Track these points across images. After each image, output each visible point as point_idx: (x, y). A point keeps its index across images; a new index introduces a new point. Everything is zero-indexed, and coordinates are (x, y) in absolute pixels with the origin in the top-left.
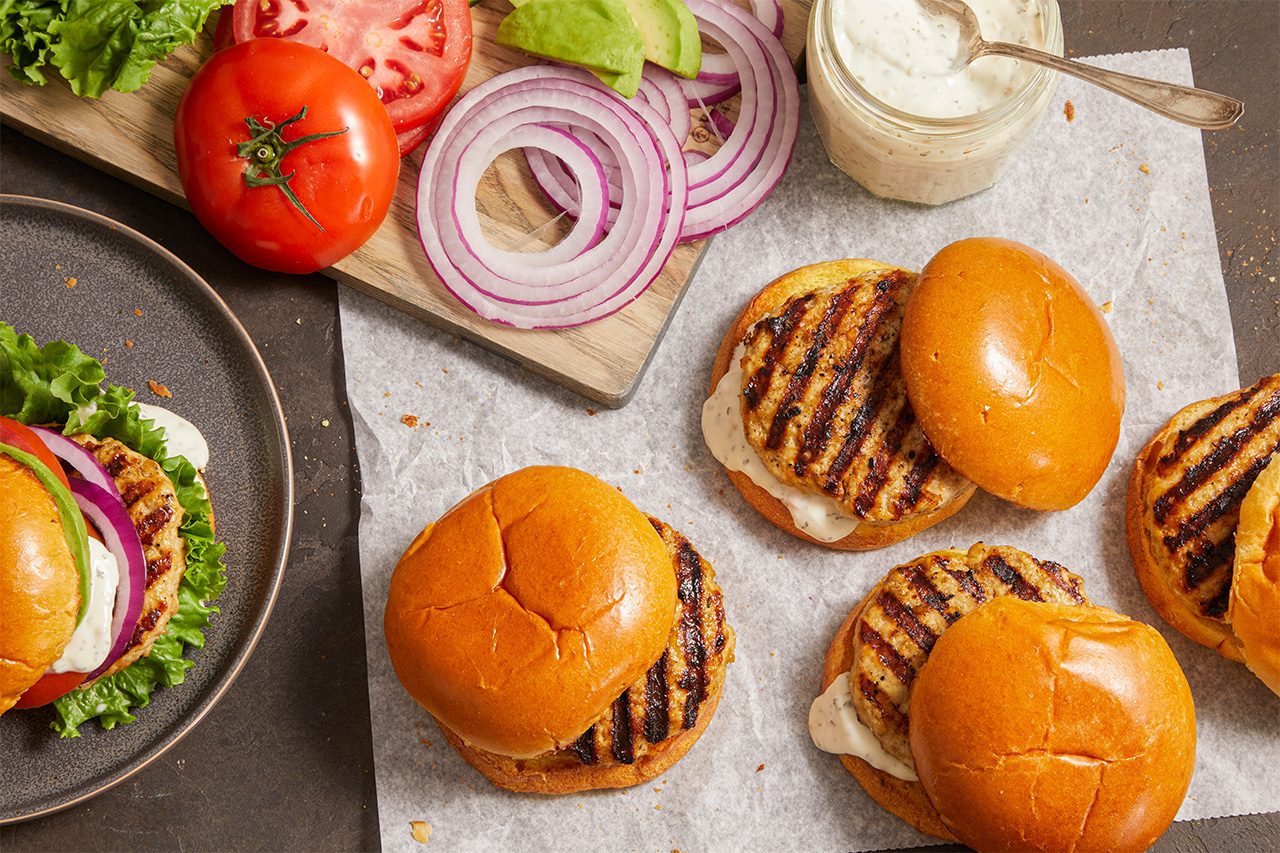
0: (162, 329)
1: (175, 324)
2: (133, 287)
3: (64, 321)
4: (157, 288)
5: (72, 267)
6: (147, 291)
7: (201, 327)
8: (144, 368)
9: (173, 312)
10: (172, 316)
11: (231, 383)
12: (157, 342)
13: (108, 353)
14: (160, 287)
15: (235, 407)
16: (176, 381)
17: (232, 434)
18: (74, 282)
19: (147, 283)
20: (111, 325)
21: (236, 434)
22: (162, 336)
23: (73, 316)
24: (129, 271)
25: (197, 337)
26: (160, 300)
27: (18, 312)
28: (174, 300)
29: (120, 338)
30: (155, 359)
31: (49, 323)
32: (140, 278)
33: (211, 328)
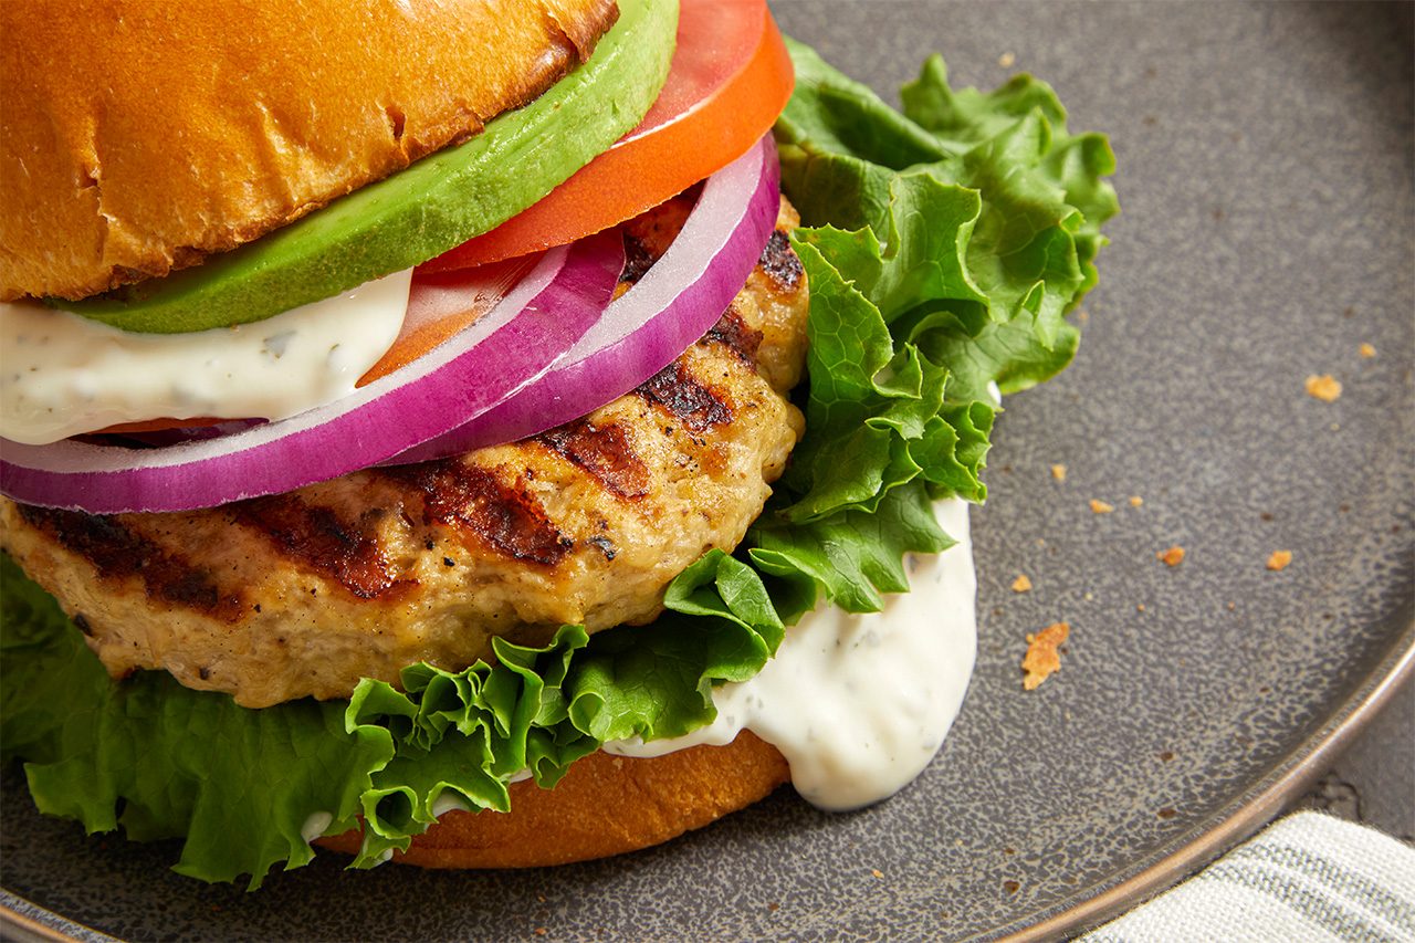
0: (1244, 627)
1: (1267, 655)
2: (1355, 530)
3: (1199, 393)
4: (1371, 584)
5: (1370, 381)
6: (1356, 565)
7: (1277, 718)
8: (1107, 606)
9: (1309, 642)
10: (1291, 642)
11: (1111, 829)
12: (1199, 624)
13: (1130, 510)
14: (1376, 591)
15: (1032, 857)
16: (1084, 691)
17: (938, 866)
18: (1331, 390)
19: (1379, 558)
20: (1220, 504)
21: (941, 875)
22: (1221, 632)
23: (1224, 408)
24: (1402, 509)
25: (1245, 715)
26: (1335, 602)
27: (1194, 285)
28: (1345, 634)
29: (1184, 531)
30: (1140, 628)
31: (1181, 359)
32: (1386, 539)
33: (1277, 738)
